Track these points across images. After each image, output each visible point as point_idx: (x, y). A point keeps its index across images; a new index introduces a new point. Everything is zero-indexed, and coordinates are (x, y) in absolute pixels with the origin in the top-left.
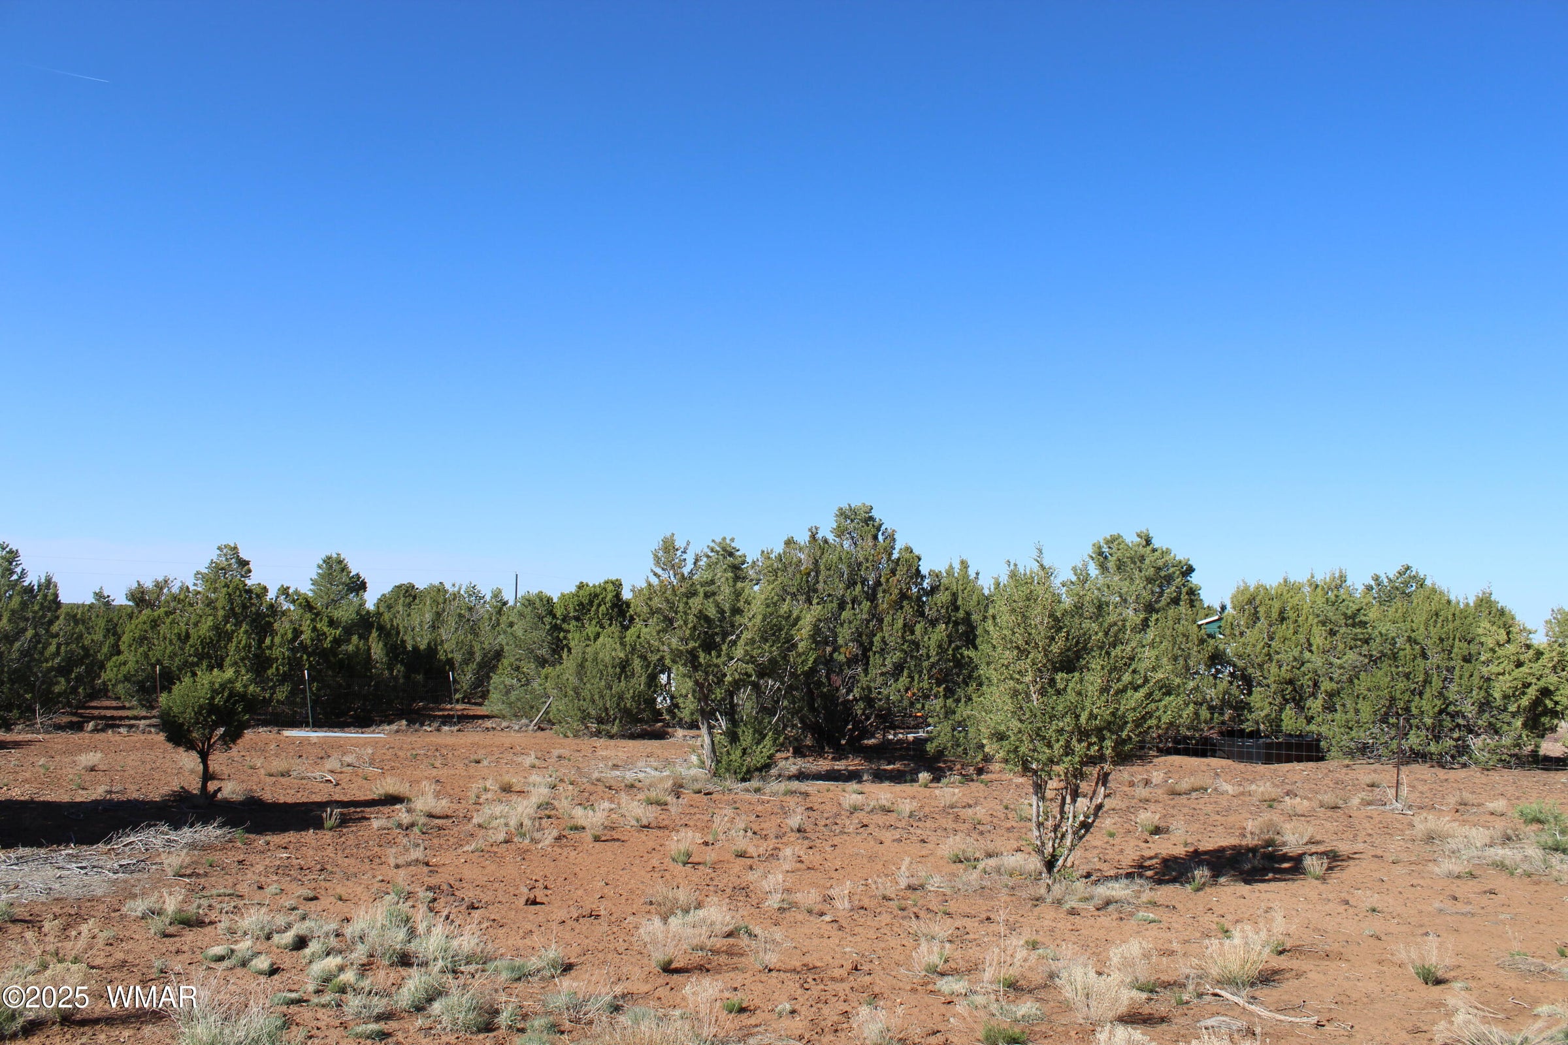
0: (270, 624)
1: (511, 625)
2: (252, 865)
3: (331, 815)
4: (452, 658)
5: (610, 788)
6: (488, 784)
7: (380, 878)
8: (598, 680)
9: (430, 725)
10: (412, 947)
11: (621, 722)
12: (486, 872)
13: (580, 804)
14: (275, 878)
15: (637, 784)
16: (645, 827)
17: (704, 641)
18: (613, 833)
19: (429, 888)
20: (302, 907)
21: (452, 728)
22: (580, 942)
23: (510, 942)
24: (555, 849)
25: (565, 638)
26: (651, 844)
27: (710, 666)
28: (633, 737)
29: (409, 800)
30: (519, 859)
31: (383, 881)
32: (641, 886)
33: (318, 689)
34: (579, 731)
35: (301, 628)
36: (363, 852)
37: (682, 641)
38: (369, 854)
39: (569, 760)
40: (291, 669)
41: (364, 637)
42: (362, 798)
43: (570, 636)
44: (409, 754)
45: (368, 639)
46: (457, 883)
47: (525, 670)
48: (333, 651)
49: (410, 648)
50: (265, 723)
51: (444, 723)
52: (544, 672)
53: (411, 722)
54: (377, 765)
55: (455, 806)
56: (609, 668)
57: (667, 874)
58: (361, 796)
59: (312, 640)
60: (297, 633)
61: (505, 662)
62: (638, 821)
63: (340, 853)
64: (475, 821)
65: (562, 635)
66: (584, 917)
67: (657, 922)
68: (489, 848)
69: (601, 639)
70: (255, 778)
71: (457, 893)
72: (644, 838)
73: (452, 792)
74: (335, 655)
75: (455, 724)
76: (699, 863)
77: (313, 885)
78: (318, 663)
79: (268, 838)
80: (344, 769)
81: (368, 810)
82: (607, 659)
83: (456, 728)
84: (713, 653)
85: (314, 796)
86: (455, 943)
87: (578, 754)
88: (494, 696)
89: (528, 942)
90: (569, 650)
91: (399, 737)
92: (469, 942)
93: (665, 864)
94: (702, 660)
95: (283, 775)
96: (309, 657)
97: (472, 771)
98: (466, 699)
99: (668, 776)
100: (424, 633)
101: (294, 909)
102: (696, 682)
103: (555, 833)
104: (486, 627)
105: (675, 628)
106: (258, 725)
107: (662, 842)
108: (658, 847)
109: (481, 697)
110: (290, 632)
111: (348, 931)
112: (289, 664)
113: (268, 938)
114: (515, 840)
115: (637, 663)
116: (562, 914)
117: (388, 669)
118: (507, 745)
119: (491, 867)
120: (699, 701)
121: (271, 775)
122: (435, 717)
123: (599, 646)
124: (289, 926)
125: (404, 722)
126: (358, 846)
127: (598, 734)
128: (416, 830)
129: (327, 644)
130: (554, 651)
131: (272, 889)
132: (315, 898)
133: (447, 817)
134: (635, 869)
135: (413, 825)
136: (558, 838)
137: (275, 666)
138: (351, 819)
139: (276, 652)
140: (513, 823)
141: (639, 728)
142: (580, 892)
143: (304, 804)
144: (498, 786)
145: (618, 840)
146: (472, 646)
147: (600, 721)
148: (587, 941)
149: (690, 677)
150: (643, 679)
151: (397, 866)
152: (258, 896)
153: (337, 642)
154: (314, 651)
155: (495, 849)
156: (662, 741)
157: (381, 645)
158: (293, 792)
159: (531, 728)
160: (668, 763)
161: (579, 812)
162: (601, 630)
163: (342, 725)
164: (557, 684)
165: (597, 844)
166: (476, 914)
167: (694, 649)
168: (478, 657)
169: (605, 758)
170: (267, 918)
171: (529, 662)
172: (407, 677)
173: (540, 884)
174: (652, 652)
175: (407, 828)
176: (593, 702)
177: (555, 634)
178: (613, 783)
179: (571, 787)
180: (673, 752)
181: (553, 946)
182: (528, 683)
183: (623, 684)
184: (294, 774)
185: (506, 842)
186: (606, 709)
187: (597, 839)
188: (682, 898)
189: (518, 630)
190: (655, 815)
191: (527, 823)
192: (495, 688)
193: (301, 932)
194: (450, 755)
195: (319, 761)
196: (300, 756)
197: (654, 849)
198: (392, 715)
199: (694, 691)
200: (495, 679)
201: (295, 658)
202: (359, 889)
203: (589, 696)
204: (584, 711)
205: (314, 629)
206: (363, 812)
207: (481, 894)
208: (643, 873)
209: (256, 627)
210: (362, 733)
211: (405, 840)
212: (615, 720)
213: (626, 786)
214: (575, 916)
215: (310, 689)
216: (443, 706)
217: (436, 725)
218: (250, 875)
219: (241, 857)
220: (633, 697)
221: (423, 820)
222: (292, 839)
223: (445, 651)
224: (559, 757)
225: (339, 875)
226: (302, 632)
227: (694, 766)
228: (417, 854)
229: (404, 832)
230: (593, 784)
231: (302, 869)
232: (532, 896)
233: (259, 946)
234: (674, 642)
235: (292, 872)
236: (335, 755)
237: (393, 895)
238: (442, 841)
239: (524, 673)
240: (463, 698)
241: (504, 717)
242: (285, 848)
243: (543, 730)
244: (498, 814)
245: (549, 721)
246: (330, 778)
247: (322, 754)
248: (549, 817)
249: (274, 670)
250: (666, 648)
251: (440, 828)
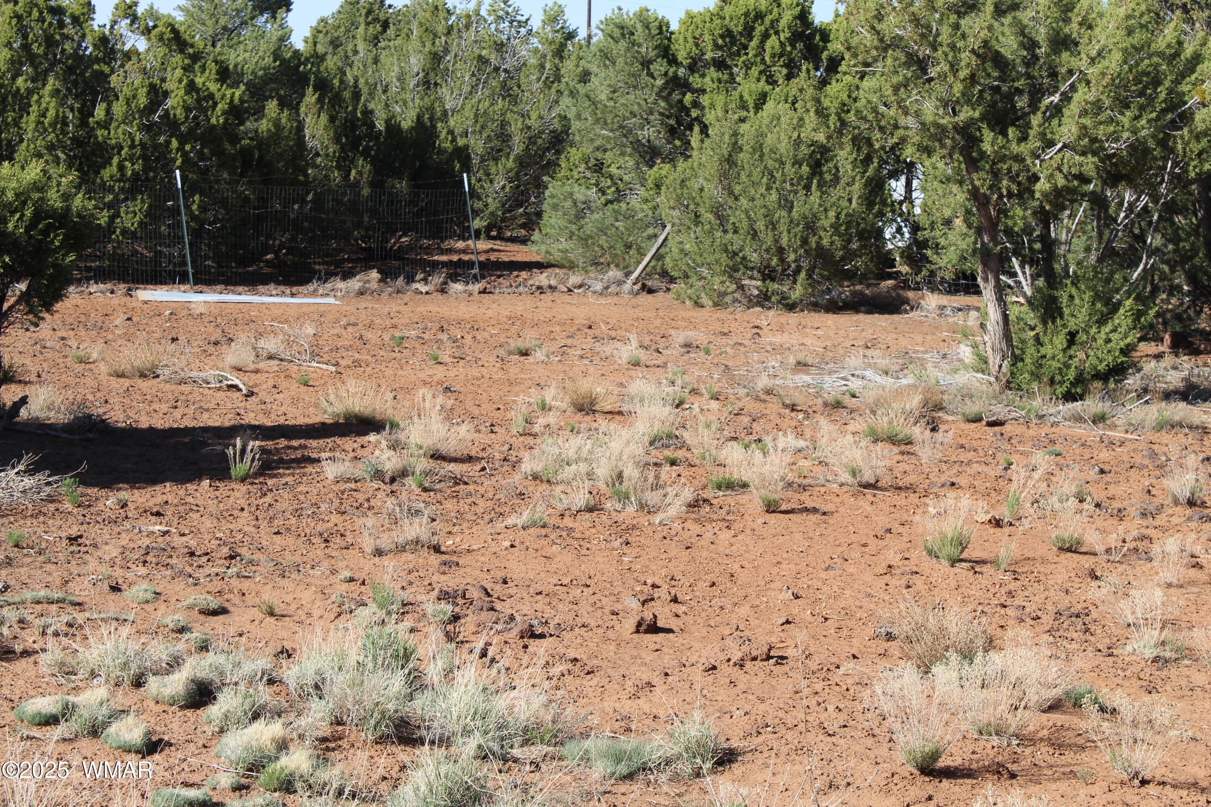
0: (103, 77)
1: (585, 77)
2: (95, 546)
3: (243, 451)
4: (466, 147)
5: (793, 408)
6: (549, 395)
7: (347, 574)
8: (762, 190)
9: (425, 280)
10: (420, 705)
11: (809, 276)
12: (553, 567)
13: (735, 439)
14: (142, 571)
15: (847, 400)
16: (867, 486)
17: (993, 105)
18: (805, 496)
19: (444, 596)
20: (196, 626)
21: (470, 287)
22: (747, 708)
23: (608, 705)
24: (688, 525)
25: (696, 104)
26: (882, 521)
27: (1003, 159)
28: (835, 307)
29: (394, 425)
30: (617, 544)
31: (351, 580)
32: (865, 602)
33: (203, 208)
34: (725, 294)
35: (166, 86)
36: (308, 525)
37: (945, 106)
38: (319, 528)
39: (708, 352)
40: (146, 169)
41: (290, 104)
42: (301, 421)
43: (705, 100)
44: (386, 337)
45: (297, 108)
46: (498, 587)
47: (613, 170)
48: (229, 132)
49: (380, 126)
50: (101, 276)
51: (454, 278)
52: (652, 174)
53: (387, 275)
54: (326, 357)
55: (485, 438)
56: (788, 166)
57: (918, 581)
58: (299, 417)
59: (187, 109)
60: (157, 95)
61: (575, 154)
62: (854, 474)
63: (264, 524)
64: (527, 466)
65: (688, 97)
66: (754, 659)
67: (909, 674)
68: (555, 521)
69: (769, 106)
70: (89, 381)
71: (498, 606)
72: (869, 508)
73: (476, 412)
74: (235, 139)
75: (476, 279)
76: (983, 562)
77: (217, 585)
78: (201, 156)
79: (124, 495)
80: (262, 365)
81: (314, 443)
82: (784, 147)
83: (476, 287)
84: (1011, 132)
85: (206, 415)
86: (501, 703)
87: (725, 340)
88: (552, 220)
89: (643, 704)
90: (704, 130)
91: (365, 302)
92: (528, 702)
93: (914, 561)
94: (987, 147)
95: (143, 375)
96: (182, 144)
97: (513, 371)
98: (494, 231)
99: (914, 386)
100: (408, 96)
101: (182, 630)
102: (974, 194)
103: (688, 494)
104: (532, 82)
105: (930, 80)
106: (88, 279)
107: (905, 517)
108: (896, 528)
109: (523, 226)
110: (142, 92)
111: (291, 673)
112: (144, 157)
113: (138, 683)
114: (608, 505)
115: (844, 156)
116: (710, 653)
117: (338, 167)
118: (581, 321)
119: (563, 558)
120: (979, 231)
121: (121, 375)
122: (435, 265)
123: (766, 121)
124: (175, 663)
125: (374, 275)
126: (298, 513)
127: (763, 300)
128: (409, 481)
129: (217, 118)
130: (672, 132)
131: (140, 590)
132: (222, 611)
133: (469, 459)
134: (851, 570)
135: (404, 473)
136: (694, 505)
137: (115, 160)
138: (281, 461)
139: (118, 134)
140: (603, 472)
141: (846, 291)
142: (744, 611)
143: (187, 431)
144: (567, 399)
145: (815, 510)
146: (504, 124)
147: (768, 274)
148: (762, 707)
149: (961, 183)
150: (857, 188)
151: (379, 553)
152: (112, 605)
153: (236, 113)
154: (191, 131)
155: (568, 522)
156: (896, 317)
157: (324, 118)
158: (164, 407)
159: (627, 287)
160: (907, 361)
161: (733, 454)
162: (768, 88)
163: (253, 281)
164: (679, 198)
165: (773, 519)
166: (540, 648)
167: (971, 122)
168: (518, 145)
169: (777, 349)
170: (134, 646)
171: (623, 154)
172: (377, 184)
173: (663, 593)
174: (882, 129)
175: (393, 480)
176: (755, 234)
177: (676, 96)
178: (799, 398)
179: (714, 405)
180: (919, 338)
181: (697, 715)
182: (620, 196)
183: (815, 195)
184: (165, 373)
185: (590, 510)
186: (781, 251)
187: (771, 508)
188: (953, 629)
189: (599, 87)
190: (888, 463)
191: (631, 472)
192: (555, 207)
193: (203, 674)
194: (468, 338)
195: (211, 349)
196: (174, 340)
197: (889, 531)
198: (349, 260)
199: (968, 212)
200: (554, 189)
201: (156, 146)
202: (306, 596)
203: (745, 224)
204: (735, 254)
205: (191, 87)
206: (305, 447)
207: (547, 609)
208: (868, 577)
209: (75, 84)
210: (293, 295)
211: (390, 503)
212: (798, 270)
213: (826, 404)
214: (736, 656)
215: (187, 207)
216: (446, 245)
217: (437, 280)
218: (93, 564)
219: (74, 531)
220: (835, 226)
221: (422, 464)
222: (170, 498)
223: (451, 132)
224: (687, 345)
225: (265, 567)
226: (166, 94)
227: (966, 367)
228: (415, 529)
229: (388, 488)
230: (758, 399)
231: (192, 554)
232: (648, 616)
233: (123, 699)
234: (930, 109)
235: (173, 561)
236: (243, 337)
237: (373, 607)
238: (463, 506)
239: (611, 177)
240: (489, 228)
241: (571, 266)
242: (158, 514)
243: (651, 291)
244: (571, 454)
245: (664, 274)
246: (237, 382)
247: (217, 335)
248: (673, 463)
249: (114, 169)
250: (911, 121)
251: (457, 481)
